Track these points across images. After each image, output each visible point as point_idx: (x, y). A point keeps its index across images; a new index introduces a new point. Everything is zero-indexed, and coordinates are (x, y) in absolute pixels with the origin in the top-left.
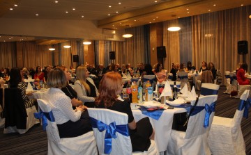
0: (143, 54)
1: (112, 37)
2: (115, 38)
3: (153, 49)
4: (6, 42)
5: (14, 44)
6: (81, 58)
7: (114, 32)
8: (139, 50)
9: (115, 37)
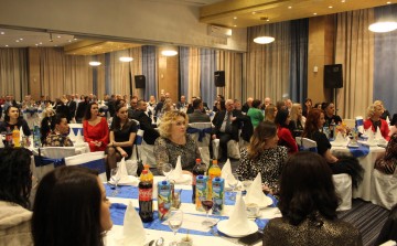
0: (286, 78)
1: (225, 43)
2: (230, 45)
3: (316, 69)
4: (11, 49)
5: (25, 52)
6: (149, 82)
7: (229, 32)
8: (276, 71)
9: (229, 41)
